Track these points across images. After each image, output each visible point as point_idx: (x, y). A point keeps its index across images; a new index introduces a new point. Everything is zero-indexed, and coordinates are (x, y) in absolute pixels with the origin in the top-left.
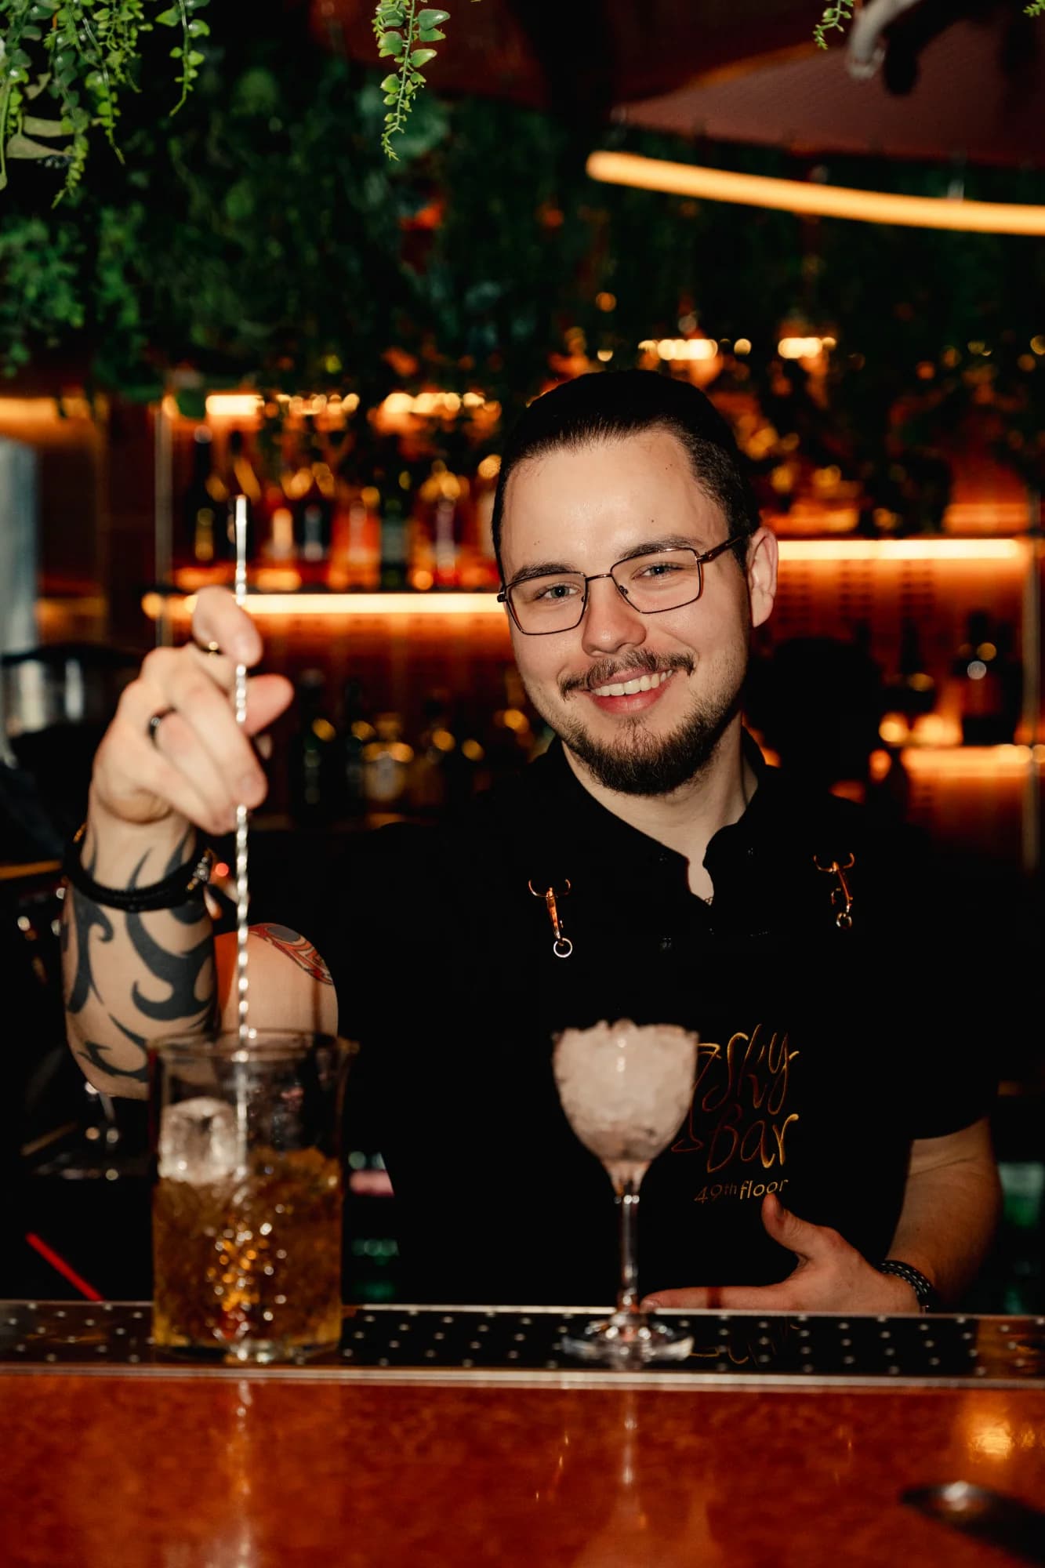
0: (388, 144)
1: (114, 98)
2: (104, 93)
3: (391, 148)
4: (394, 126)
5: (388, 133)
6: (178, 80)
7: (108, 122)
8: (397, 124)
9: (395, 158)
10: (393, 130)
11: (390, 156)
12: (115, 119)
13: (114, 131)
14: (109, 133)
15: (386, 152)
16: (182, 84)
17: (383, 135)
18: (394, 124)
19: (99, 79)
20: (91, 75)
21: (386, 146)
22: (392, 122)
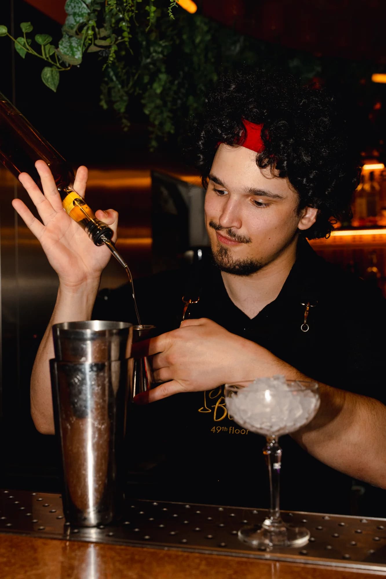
0: (171, 12)
1: (128, 30)
2: (125, 29)
3: (171, 13)
4: (174, 4)
5: (171, 7)
6: (148, 18)
7: (126, 39)
8: (175, 3)
9: (173, 18)
10: (173, 6)
11: (171, 17)
12: (129, 38)
13: (129, 42)
14: (127, 43)
15: (169, 15)
16: (149, 19)
17: (169, 8)
18: (174, 3)
19: (124, 24)
20: (121, 23)
21: (170, 12)
22: (173, 2)
